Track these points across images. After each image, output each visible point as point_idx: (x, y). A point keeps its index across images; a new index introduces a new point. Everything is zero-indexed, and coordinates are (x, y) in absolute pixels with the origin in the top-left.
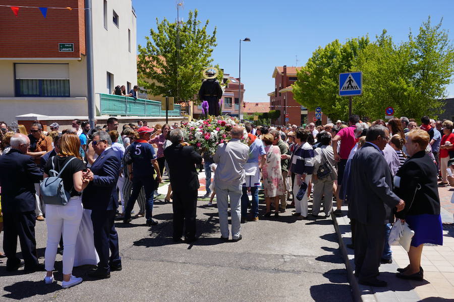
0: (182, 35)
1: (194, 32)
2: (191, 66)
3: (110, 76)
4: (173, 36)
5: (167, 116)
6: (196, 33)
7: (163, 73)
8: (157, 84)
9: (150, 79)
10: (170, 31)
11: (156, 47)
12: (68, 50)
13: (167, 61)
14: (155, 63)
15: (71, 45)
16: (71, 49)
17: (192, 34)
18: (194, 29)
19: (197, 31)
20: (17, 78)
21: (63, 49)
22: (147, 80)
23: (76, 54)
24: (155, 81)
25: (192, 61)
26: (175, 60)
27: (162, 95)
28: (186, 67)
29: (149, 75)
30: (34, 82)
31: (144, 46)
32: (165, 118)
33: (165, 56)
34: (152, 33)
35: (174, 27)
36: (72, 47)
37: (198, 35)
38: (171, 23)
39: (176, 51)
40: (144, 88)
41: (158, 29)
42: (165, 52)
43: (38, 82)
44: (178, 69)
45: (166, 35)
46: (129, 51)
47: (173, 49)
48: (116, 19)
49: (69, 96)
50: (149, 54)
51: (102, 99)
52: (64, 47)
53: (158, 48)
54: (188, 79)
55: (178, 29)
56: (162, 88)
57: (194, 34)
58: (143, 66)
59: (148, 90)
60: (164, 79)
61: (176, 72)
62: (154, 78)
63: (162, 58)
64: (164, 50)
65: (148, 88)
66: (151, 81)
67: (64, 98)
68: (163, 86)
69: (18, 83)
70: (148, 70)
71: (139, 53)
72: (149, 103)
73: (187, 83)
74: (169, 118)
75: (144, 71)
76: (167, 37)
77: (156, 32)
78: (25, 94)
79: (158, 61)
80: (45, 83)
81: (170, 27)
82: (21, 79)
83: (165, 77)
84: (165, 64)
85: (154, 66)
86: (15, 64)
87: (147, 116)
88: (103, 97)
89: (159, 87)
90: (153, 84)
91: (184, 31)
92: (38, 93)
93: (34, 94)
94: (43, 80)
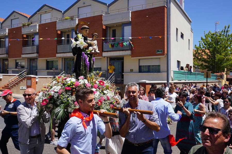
0: (219, 38)
1: (226, 36)
2: (224, 54)
3: (179, 62)
4: (213, 39)
5: (207, 80)
6: (227, 37)
7: (208, 58)
8: (204, 64)
9: (201, 62)
10: (212, 37)
11: (204, 46)
13: (210, 52)
14: (203, 53)
17: (224, 37)
18: (226, 34)
19: (227, 35)
20: (140, 65)
22: (199, 62)
23: (163, 54)
24: (203, 63)
25: (224, 51)
26: (215, 51)
27: (207, 69)
28: (221, 54)
29: (200, 60)
31: (198, 46)
32: (206, 81)
33: (208, 50)
34: (202, 39)
35: (214, 35)
36: (161, 51)
37: (228, 37)
38: (212, 33)
39: (215, 47)
40: (197, 66)
41: (205, 36)
42: (209, 48)
43: (148, 66)
44: (216, 56)
45: (210, 39)
46: (189, 49)
47: (214, 46)
48: (182, 36)
49: (160, 72)
50: (200, 49)
51: (174, 73)
52: (158, 51)
53: (205, 46)
54: (221, 61)
55: (216, 35)
56: (207, 65)
57: (226, 37)
58: (197, 55)
59: (199, 67)
60: (208, 61)
61: (214, 57)
62: (203, 61)
63: (207, 51)
64: (208, 47)
65: (199, 66)
66: (200, 63)
67: (158, 73)
68: (208, 65)
69: (140, 67)
70: (199, 57)
71: (195, 49)
72: (198, 74)
73: (221, 63)
74: (208, 81)
75: (198, 58)
76: (210, 40)
77: (204, 38)
78: (142, 71)
79: (205, 52)
81: (212, 35)
83: (209, 60)
84: (209, 54)
85: (203, 55)
86: (139, 59)
87: (197, 80)
88: (175, 72)
89: (205, 66)
90: (202, 64)
91: (220, 36)
92: (148, 71)
93: (146, 71)
94: (150, 66)
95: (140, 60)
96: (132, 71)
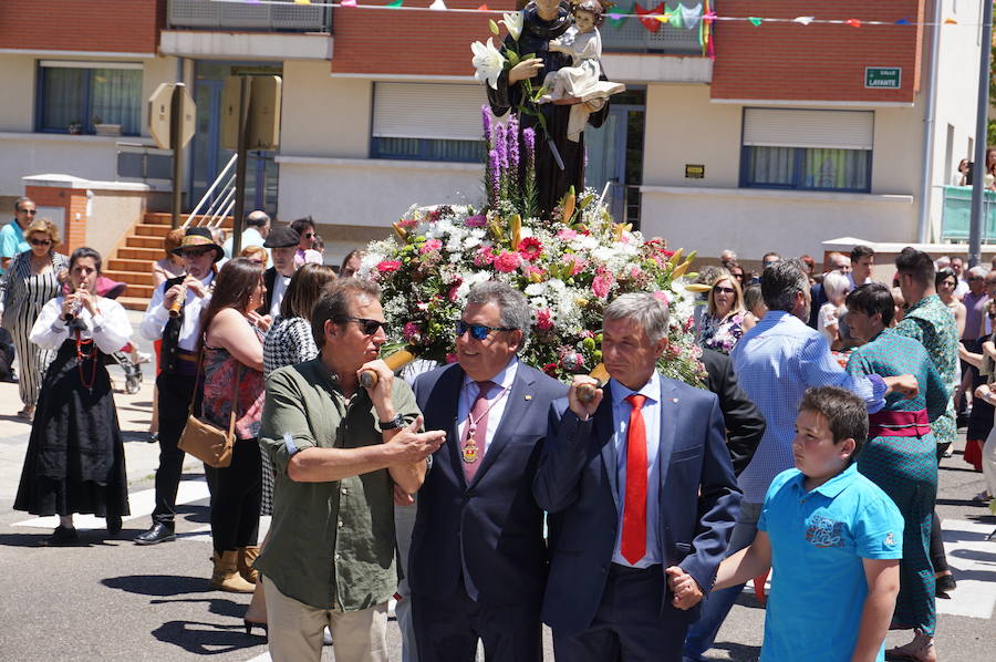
12: (886, 83)
15: (894, 73)
16: (893, 82)
20: (746, 144)
21: (875, 82)
23: (904, 92)
30: (783, 154)
36: (896, 77)
43: (791, 153)
51: (946, 201)
52: (878, 75)
67: (858, 195)
69: (747, 153)
80: (809, 155)
82: (756, 144)
88: (949, 196)
92: (790, 182)
93: (782, 181)
94: (806, 149)
95: (747, 111)
96: (695, 173)
